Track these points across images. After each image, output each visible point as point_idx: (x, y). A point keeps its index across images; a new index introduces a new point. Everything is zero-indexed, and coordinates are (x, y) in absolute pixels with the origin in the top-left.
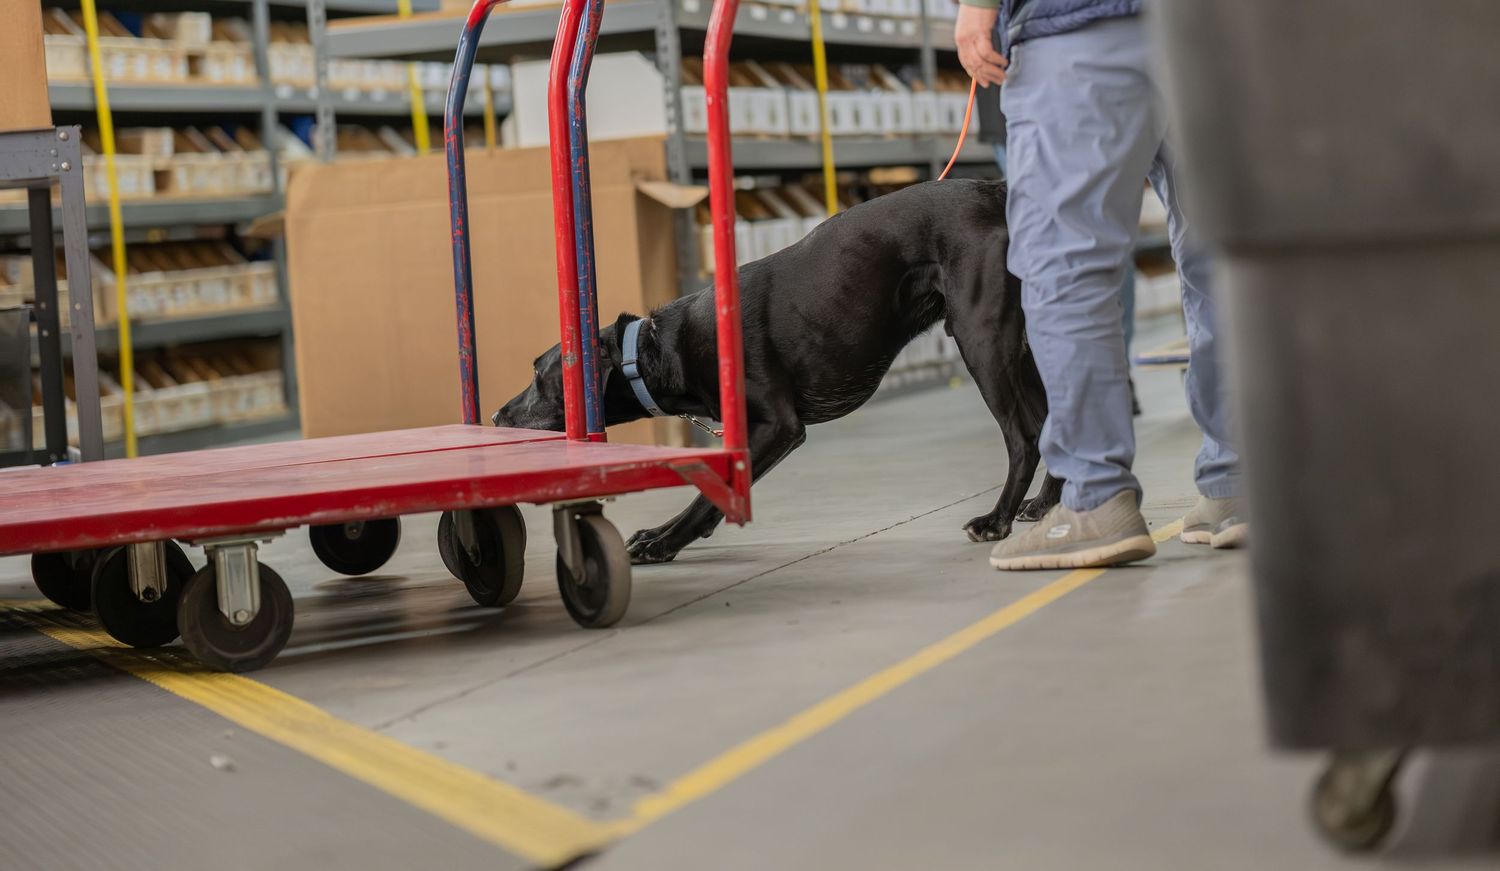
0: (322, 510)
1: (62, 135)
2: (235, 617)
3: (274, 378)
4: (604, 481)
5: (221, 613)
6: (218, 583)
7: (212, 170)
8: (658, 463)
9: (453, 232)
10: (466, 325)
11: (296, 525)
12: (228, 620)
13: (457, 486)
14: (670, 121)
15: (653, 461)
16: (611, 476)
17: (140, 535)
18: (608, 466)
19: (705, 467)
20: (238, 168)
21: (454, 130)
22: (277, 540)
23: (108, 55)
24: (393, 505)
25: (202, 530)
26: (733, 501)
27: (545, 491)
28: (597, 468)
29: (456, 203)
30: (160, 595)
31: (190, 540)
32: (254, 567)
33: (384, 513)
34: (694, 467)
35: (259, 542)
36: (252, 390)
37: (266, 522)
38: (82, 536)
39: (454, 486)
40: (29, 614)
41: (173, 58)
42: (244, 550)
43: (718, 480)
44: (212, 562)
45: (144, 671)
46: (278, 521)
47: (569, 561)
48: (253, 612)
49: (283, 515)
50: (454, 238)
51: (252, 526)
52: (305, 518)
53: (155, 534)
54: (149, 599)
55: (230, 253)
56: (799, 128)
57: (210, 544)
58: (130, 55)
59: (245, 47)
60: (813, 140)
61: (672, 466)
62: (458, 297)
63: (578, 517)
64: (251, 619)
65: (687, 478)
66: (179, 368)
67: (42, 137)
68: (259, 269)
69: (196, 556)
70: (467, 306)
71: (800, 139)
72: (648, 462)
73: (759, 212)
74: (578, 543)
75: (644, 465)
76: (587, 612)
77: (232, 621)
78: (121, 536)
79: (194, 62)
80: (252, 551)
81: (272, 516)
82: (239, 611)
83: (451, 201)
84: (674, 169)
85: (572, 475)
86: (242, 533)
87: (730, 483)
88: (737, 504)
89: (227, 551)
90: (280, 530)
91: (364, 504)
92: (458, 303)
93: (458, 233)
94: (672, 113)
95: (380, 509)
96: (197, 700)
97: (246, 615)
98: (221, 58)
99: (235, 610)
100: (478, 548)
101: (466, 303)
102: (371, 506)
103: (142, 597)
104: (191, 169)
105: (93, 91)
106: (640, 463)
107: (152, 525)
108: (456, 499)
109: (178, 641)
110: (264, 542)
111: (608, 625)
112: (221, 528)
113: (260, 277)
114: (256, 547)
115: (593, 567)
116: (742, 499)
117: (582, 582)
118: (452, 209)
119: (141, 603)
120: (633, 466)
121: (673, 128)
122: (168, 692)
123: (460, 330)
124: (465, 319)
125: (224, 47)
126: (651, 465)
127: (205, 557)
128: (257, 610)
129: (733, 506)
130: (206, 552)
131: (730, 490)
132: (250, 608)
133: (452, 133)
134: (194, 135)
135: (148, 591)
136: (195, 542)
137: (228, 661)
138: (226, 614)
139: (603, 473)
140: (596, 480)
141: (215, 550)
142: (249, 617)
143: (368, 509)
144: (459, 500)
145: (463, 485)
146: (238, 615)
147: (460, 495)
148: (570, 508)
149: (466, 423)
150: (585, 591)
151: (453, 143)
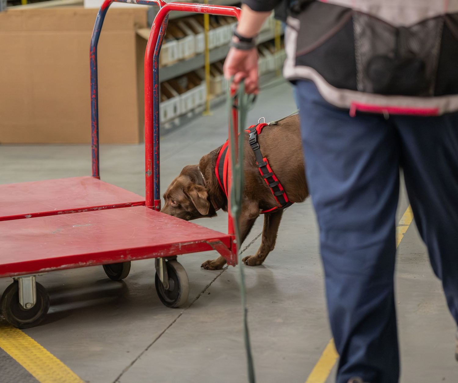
0: (66, 264)
2: (26, 306)
4: (180, 249)
5: (20, 304)
6: (19, 291)
8: (202, 241)
9: (91, 96)
10: (96, 135)
12: (23, 307)
13: (121, 252)
15: (200, 240)
16: (184, 247)
18: (182, 243)
19: (221, 242)
24: (95, 261)
26: (231, 256)
27: (156, 254)
28: (178, 243)
29: (94, 84)
32: (34, 284)
34: (217, 243)
37: (43, 269)
42: (31, 277)
43: (225, 247)
44: (16, 282)
46: (48, 269)
47: (162, 278)
48: (33, 304)
50: (92, 98)
51: (37, 271)
52: (59, 268)
61: (208, 242)
62: (92, 123)
63: (166, 260)
64: (33, 306)
65: (214, 248)
70: (96, 127)
75: (197, 242)
76: (168, 300)
77: (25, 307)
80: (34, 278)
81: (45, 267)
82: (28, 303)
83: (91, 82)
84: (149, 22)
85: (167, 247)
86: (32, 273)
87: (230, 249)
88: (233, 257)
89: (24, 279)
91: (82, 261)
92: (92, 126)
93: (94, 96)
95: (90, 263)
97: (30, 305)
99: (26, 303)
101: (95, 126)
102: (86, 262)
106: (195, 241)
112: (23, 273)
115: (173, 282)
116: (235, 255)
117: (167, 289)
118: (91, 86)
120: (192, 243)
123: (93, 137)
124: (95, 133)
126: (199, 242)
128: (35, 303)
129: (231, 258)
131: (231, 252)
132: (32, 302)
138: (22, 305)
139: (180, 247)
140: (177, 248)
141: (19, 278)
142: (31, 306)
143: (85, 263)
144: (122, 259)
145: (124, 252)
146: (27, 305)
147: (122, 256)
148: (164, 258)
149: (93, 176)
150: (168, 292)
151: (93, 59)
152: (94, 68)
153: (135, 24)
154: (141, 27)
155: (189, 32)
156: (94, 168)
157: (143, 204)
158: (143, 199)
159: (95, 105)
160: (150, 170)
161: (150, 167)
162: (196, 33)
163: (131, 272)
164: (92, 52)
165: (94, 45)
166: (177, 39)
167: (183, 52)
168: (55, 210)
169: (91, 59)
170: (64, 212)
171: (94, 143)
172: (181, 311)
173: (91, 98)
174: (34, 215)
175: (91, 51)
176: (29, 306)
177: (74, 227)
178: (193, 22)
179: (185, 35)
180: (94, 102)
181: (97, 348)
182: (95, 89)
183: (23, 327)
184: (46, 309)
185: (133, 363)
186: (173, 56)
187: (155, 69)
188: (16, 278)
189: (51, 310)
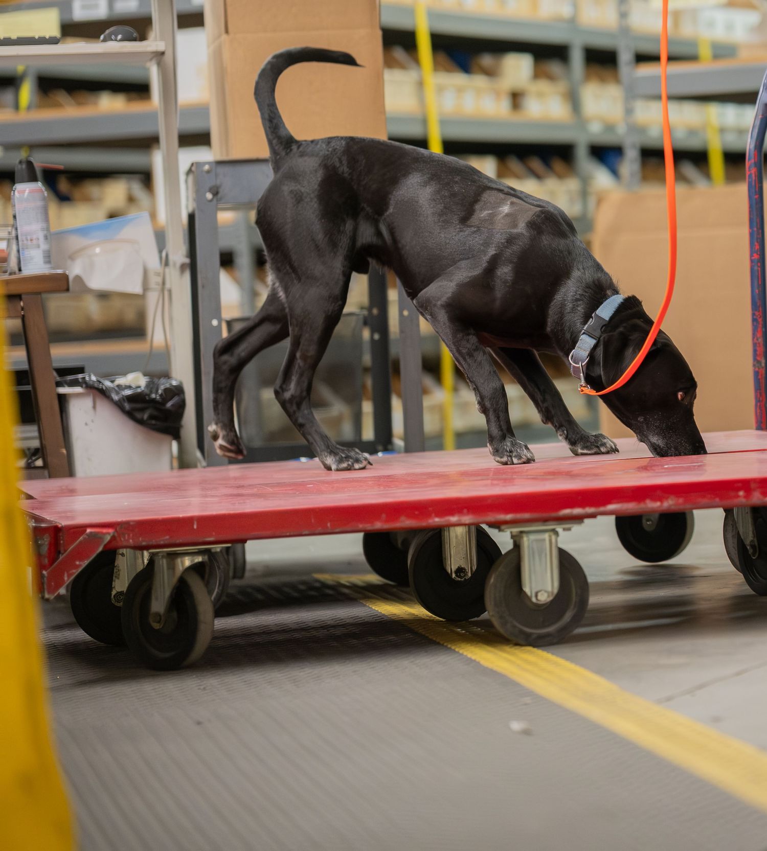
0: (618, 503)
2: (536, 596)
5: (525, 593)
6: (522, 564)
9: (751, 256)
10: (760, 341)
11: (593, 516)
12: (529, 599)
13: (740, 485)
17: (454, 519)
21: (755, 163)
22: (576, 528)
23: (440, 89)
24: (681, 500)
25: (509, 517)
29: (755, 229)
30: (470, 575)
31: (497, 525)
32: (555, 552)
33: (673, 507)
35: (559, 529)
37: (567, 512)
38: (403, 518)
39: (736, 485)
40: (354, 587)
41: (497, 94)
42: (546, 536)
44: (517, 546)
45: (453, 641)
46: (577, 511)
48: (552, 593)
49: (582, 505)
50: (751, 261)
51: (554, 515)
52: (602, 509)
53: (467, 519)
54: (461, 577)
57: (516, 530)
58: (460, 90)
59: (562, 86)
62: (753, 315)
64: (551, 598)
69: (503, 540)
70: (761, 323)
77: (534, 600)
78: (437, 520)
79: (516, 98)
80: (553, 537)
81: (572, 506)
82: (540, 591)
83: (751, 228)
86: (545, 521)
89: (533, 537)
90: (579, 519)
91: (654, 499)
92: (753, 320)
93: (756, 257)
95: (670, 504)
96: (499, 670)
97: (546, 595)
98: (540, 95)
99: (537, 590)
100: (756, 544)
101: (760, 320)
102: (661, 501)
103: (454, 576)
105: (425, 122)
107: (465, 511)
108: (738, 496)
109: (485, 616)
110: (564, 529)
112: (526, 516)
114: (557, 533)
118: (751, 235)
119: (453, 580)
122: (475, 661)
123: (754, 344)
124: (759, 335)
125: (543, 86)
127: (511, 541)
128: (556, 591)
130: (512, 537)
132: (549, 589)
133: (753, 165)
134: (514, 164)
135: (460, 570)
136: (503, 527)
137: (528, 635)
138: (529, 593)
142: (548, 596)
143: (658, 504)
146: (539, 594)
147: (741, 493)
151: (753, 175)
152: (757, 196)
156: (759, 412)
159: (758, 276)
164: (752, 161)
171: (758, 358)
176: (544, 598)
180: (756, 268)
182: (757, 241)
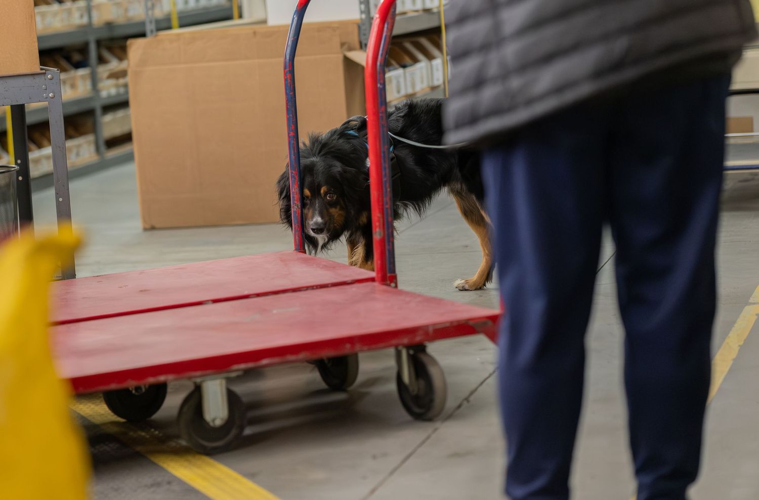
1: (49, 76)
2: (213, 421)
3: (91, 138)
4: (431, 334)
5: (205, 419)
6: (203, 401)
7: (55, 14)
8: (463, 321)
9: (289, 134)
10: (297, 190)
11: (252, 369)
12: (208, 424)
13: (347, 340)
14: (362, 12)
15: (460, 321)
16: (435, 330)
18: (435, 324)
19: (489, 323)
20: (69, 12)
21: (289, 71)
27: (396, 341)
28: (427, 325)
29: (291, 115)
30: (144, 390)
32: (224, 391)
34: (484, 323)
36: (79, 146)
46: (242, 366)
47: (406, 378)
48: (224, 419)
51: (227, 370)
52: (258, 364)
54: (138, 392)
55: (64, 63)
56: (428, 5)
60: (435, 10)
61: (471, 323)
63: (411, 352)
64: (223, 423)
65: (480, 330)
66: (37, 135)
67: (36, 77)
68: (82, 72)
71: (427, 11)
72: (458, 321)
73: (407, 60)
74: (412, 369)
75: (455, 324)
76: (417, 410)
77: (211, 424)
80: (224, 382)
82: (215, 417)
83: (288, 114)
84: (364, 42)
85: (413, 331)
86: (220, 373)
89: (210, 382)
93: (292, 134)
94: (363, 7)
97: (219, 420)
99: (213, 417)
102: (297, 355)
103: (134, 392)
104: (43, 15)
106: (452, 322)
111: (430, 420)
113: (83, 77)
115: (422, 383)
117: (415, 393)
118: (288, 119)
119: (133, 395)
120: (448, 325)
121: (364, 16)
124: (296, 187)
126: (458, 323)
128: (226, 418)
132: (222, 415)
135: (138, 388)
138: (208, 421)
139: (431, 330)
140: (426, 333)
141: (202, 382)
142: (221, 421)
143: (295, 357)
144: (347, 349)
145: (351, 340)
146: (215, 420)
147: (348, 346)
148: (408, 347)
149: (296, 250)
150: (417, 399)
151: (289, 79)
152: (292, 93)
153: (342, 44)
154: (351, 49)
155: (420, 56)
156: (297, 238)
157: (372, 280)
158: (373, 274)
159: (294, 147)
160: (380, 228)
161: (379, 226)
162: (430, 57)
163: (360, 378)
164: (288, 69)
165: (290, 60)
166: (404, 66)
167: (413, 85)
168: (246, 293)
169: (286, 80)
170: (258, 295)
171: (295, 202)
172: (437, 424)
173: (289, 136)
174: (215, 301)
175: (285, 68)
176: (218, 423)
177: (275, 312)
178: (424, 41)
179: (415, 60)
180: (292, 142)
181: (319, 475)
182: (293, 124)
183: (211, 453)
184: (242, 428)
185: (373, 491)
186: (399, 92)
187: (381, 84)
188: (198, 380)
189: (248, 431)
